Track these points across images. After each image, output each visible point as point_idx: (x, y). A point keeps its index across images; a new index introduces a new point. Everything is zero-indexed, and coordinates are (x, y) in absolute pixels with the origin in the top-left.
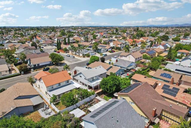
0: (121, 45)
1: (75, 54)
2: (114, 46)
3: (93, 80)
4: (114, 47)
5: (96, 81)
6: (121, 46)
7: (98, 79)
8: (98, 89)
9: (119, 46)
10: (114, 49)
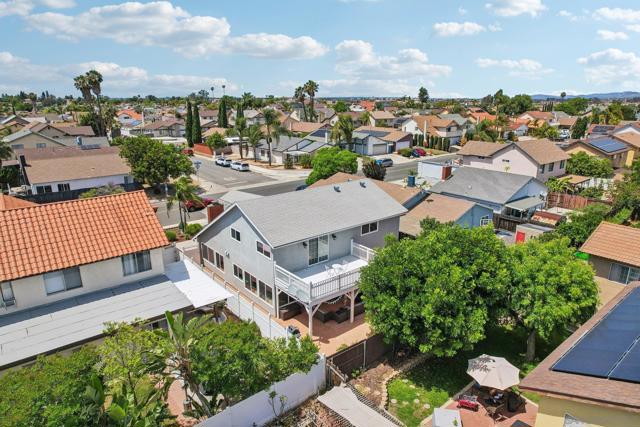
0: (449, 130)
1: (256, 159)
2: (419, 132)
3: (312, 262)
4: (421, 137)
5: (336, 269)
6: (451, 134)
7: (347, 256)
8: (348, 318)
9: (443, 134)
10: (422, 144)
